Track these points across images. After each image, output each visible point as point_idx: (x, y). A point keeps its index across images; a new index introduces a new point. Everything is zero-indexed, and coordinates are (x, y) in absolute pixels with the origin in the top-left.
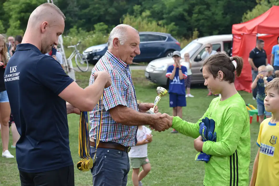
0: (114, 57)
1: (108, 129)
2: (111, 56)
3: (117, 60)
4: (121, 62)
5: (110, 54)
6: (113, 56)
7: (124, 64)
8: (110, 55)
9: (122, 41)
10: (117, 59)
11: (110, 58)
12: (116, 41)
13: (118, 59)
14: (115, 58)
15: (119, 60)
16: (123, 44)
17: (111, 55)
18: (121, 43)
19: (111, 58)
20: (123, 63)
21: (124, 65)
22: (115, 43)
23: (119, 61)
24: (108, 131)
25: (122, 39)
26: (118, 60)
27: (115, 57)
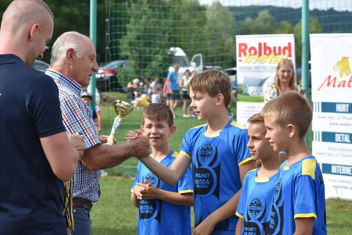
0: (64, 78)
1: (74, 179)
2: (60, 77)
3: (68, 81)
4: (74, 84)
5: (57, 73)
6: (62, 76)
7: (78, 85)
8: (58, 75)
9: (79, 52)
10: (68, 79)
11: (59, 79)
12: (71, 53)
13: (70, 79)
14: (66, 79)
15: (72, 80)
16: (80, 56)
17: (60, 75)
18: (78, 55)
19: (61, 78)
20: (76, 84)
21: (78, 87)
22: (69, 57)
23: (72, 82)
24: (74, 182)
25: (78, 50)
26: (70, 81)
27: (66, 77)
